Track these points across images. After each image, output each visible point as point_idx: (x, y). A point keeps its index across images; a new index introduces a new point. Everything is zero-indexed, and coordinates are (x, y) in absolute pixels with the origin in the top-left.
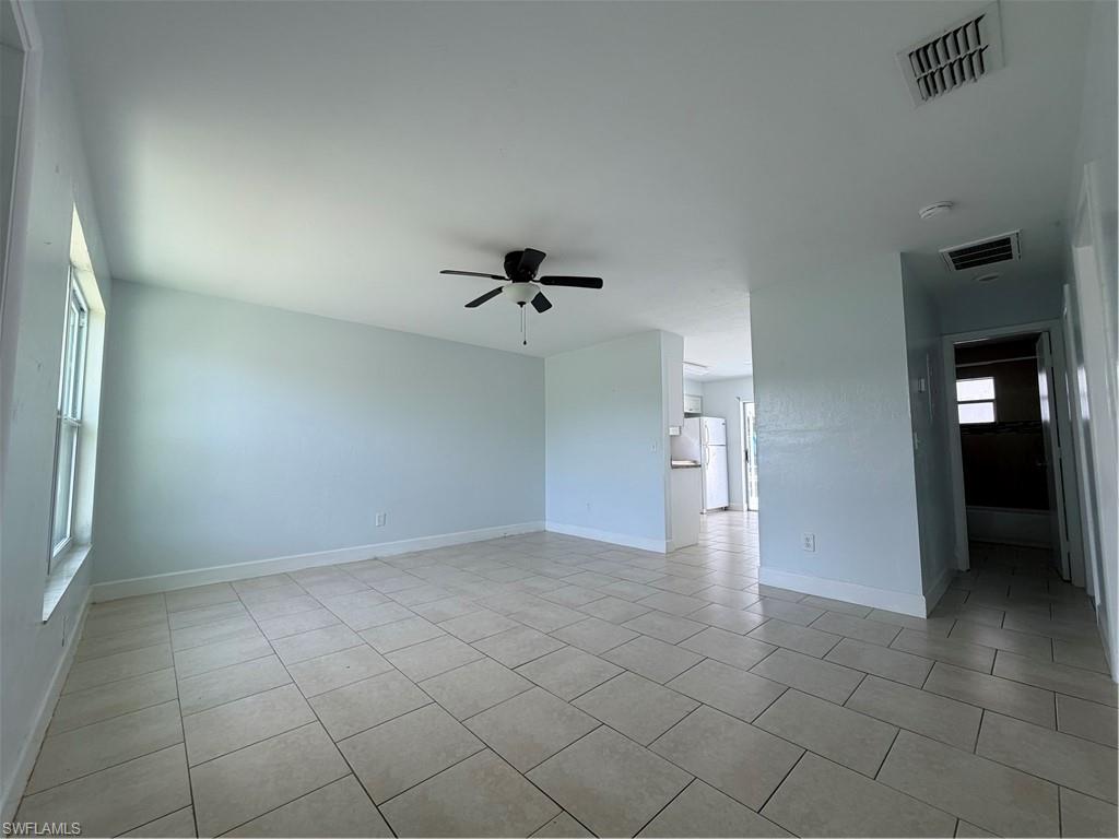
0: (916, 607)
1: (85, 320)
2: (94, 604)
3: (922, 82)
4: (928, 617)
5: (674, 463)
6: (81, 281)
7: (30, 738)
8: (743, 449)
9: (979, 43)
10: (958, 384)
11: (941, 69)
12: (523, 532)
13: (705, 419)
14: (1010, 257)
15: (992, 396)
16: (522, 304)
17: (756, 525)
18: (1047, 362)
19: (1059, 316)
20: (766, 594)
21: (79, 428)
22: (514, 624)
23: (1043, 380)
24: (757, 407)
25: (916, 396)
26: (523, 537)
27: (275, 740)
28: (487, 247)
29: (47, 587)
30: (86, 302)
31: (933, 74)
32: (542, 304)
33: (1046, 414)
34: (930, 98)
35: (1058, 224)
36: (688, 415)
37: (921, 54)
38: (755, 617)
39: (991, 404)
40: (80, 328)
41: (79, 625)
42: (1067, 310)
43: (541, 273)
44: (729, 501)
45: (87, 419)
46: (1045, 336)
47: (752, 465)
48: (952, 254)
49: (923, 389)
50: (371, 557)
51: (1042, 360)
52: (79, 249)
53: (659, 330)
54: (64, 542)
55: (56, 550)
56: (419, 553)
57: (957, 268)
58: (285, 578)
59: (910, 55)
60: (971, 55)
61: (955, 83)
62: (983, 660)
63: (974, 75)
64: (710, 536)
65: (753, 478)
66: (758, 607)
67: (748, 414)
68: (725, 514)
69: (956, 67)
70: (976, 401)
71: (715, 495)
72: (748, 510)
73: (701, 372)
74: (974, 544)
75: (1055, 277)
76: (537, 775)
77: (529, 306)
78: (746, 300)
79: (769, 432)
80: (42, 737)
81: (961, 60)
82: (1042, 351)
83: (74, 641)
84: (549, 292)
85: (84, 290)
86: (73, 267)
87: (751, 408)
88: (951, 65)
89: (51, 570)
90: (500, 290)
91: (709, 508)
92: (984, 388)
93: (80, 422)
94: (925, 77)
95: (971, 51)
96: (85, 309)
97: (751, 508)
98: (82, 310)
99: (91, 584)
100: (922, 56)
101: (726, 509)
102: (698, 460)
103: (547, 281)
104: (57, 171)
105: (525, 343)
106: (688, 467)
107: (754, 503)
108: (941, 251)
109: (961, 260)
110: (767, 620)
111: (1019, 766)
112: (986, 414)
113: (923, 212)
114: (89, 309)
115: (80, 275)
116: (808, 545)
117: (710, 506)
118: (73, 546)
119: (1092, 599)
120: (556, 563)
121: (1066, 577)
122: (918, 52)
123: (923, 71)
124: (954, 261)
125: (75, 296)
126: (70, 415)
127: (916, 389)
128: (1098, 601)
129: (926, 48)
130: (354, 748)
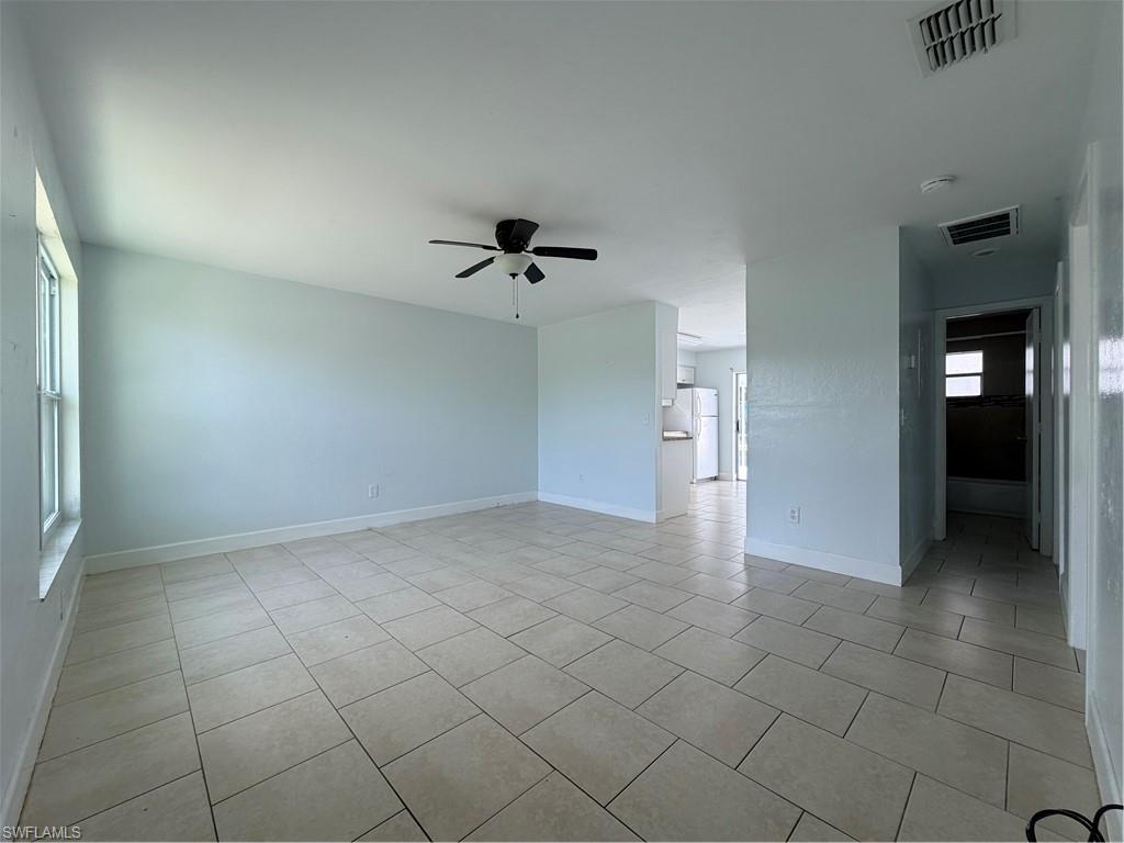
0: (893, 576)
1: (56, 288)
2: (88, 575)
3: (931, 52)
4: (903, 586)
5: (666, 434)
6: (49, 248)
7: (37, 709)
8: (734, 420)
9: (992, 11)
10: (947, 357)
11: (952, 38)
12: (516, 502)
13: (698, 389)
14: (1008, 232)
15: (980, 369)
16: (514, 275)
17: (744, 496)
18: (1036, 336)
19: (1051, 292)
20: (752, 564)
21: (59, 401)
22: (507, 594)
23: (1030, 354)
24: (749, 380)
25: (907, 374)
26: (516, 508)
27: (278, 708)
28: (479, 215)
29: (41, 563)
30: (55, 268)
31: (943, 43)
32: (534, 275)
33: (1030, 388)
34: (939, 69)
35: (1058, 199)
36: (681, 386)
37: (932, 22)
38: (740, 586)
39: (979, 378)
40: (52, 296)
41: (76, 598)
42: (1059, 288)
43: (534, 243)
44: (719, 471)
45: (67, 392)
46: (1035, 312)
47: (743, 434)
48: (950, 229)
49: (913, 366)
50: (365, 528)
51: (1031, 337)
52: (45, 216)
53: (654, 301)
54: (53, 517)
55: (47, 525)
56: (413, 524)
57: (955, 243)
58: (280, 548)
59: (921, 23)
60: (983, 25)
61: (965, 54)
62: (951, 626)
63: (984, 45)
64: (698, 506)
65: (743, 447)
66: (743, 576)
67: (740, 385)
68: (714, 485)
69: (967, 37)
70: (964, 373)
71: (706, 465)
72: (738, 480)
73: (694, 343)
74: (951, 514)
75: (1051, 253)
76: (531, 738)
77: (522, 278)
78: (742, 271)
79: (760, 407)
80: (50, 707)
81: (972, 29)
82: (1031, 325)
83: (72, 614)
84: (542, 263)
85: (53, 258)
86: (38, 233)
87: (743, 378)
88: (963, 34)
89: (44, 546)
90: (491, 260)
91: (698, 478)
92: (973, 361)
93: (60, 395)
94: (935, 46)
95: (983, 20)
96: (56, 277)
97: (740, 478)
98: (52, 277)
99: (84, 556)
100: (932, 23)
101: (715, 479)
102: (690, 430)
103: (539, 251)
104: (16, 134)
105: (517, 316)
106: (679, 439)
107: (743, 472)
108: (940, 225)
109: (959, 234)
110: (751, 589)
111: (975, 724)
112: (973, 388)
113: (925, 186)
114: (60, 277)
115: (46, 241)
116: (793, 517)
117: (700, 475)
118: (63, 520)
119: (1057, 567)
120: (549, 533)
121: (1035, 547)
122: (929, 19)
123: (933, 40)
124: (952, 236)
125: (44, 263)
126: (48, 389)
127: (906, 366)
128: (1062, 571)
129: (938, 15)
130: (355, 714)
